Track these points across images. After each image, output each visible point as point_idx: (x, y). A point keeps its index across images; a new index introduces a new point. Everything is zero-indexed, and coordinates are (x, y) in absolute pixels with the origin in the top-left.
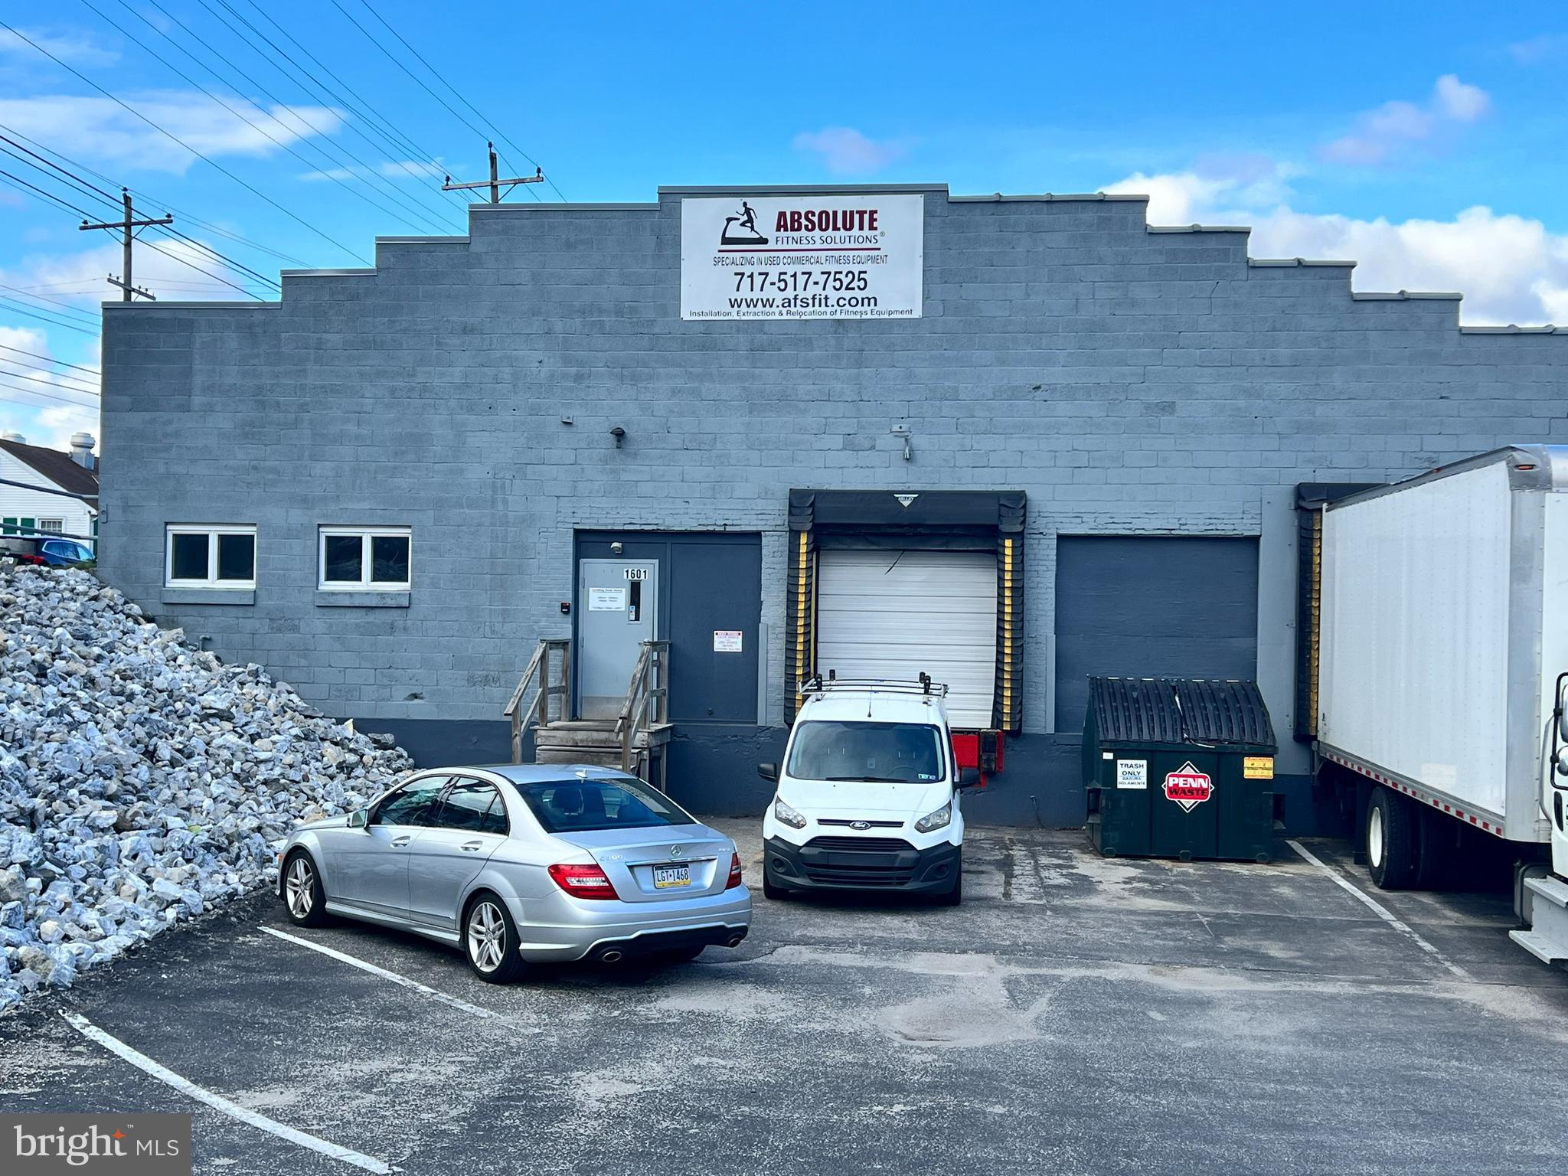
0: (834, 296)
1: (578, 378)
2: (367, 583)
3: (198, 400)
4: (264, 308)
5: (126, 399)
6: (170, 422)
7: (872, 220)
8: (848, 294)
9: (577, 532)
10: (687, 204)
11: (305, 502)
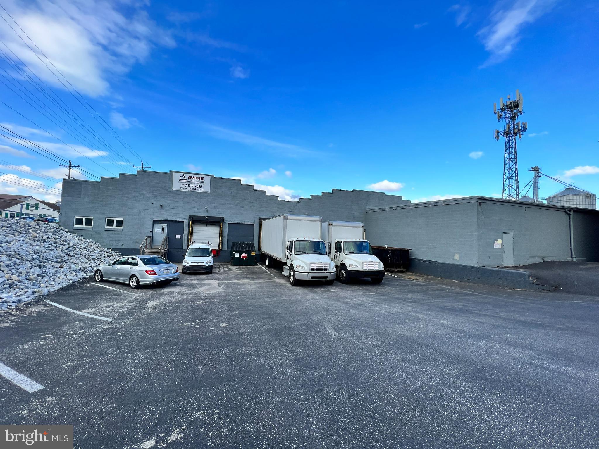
0: (197, 188)
1: (155, 197)
2: (114, 227)
3: (82, 196)
4: (97, 182)
5: (67, 195)
6: (76, 199)
7: (203, 179)
8: (199, 188)
9: (153, 220)
10: (174, 173)
11: (103, 214)
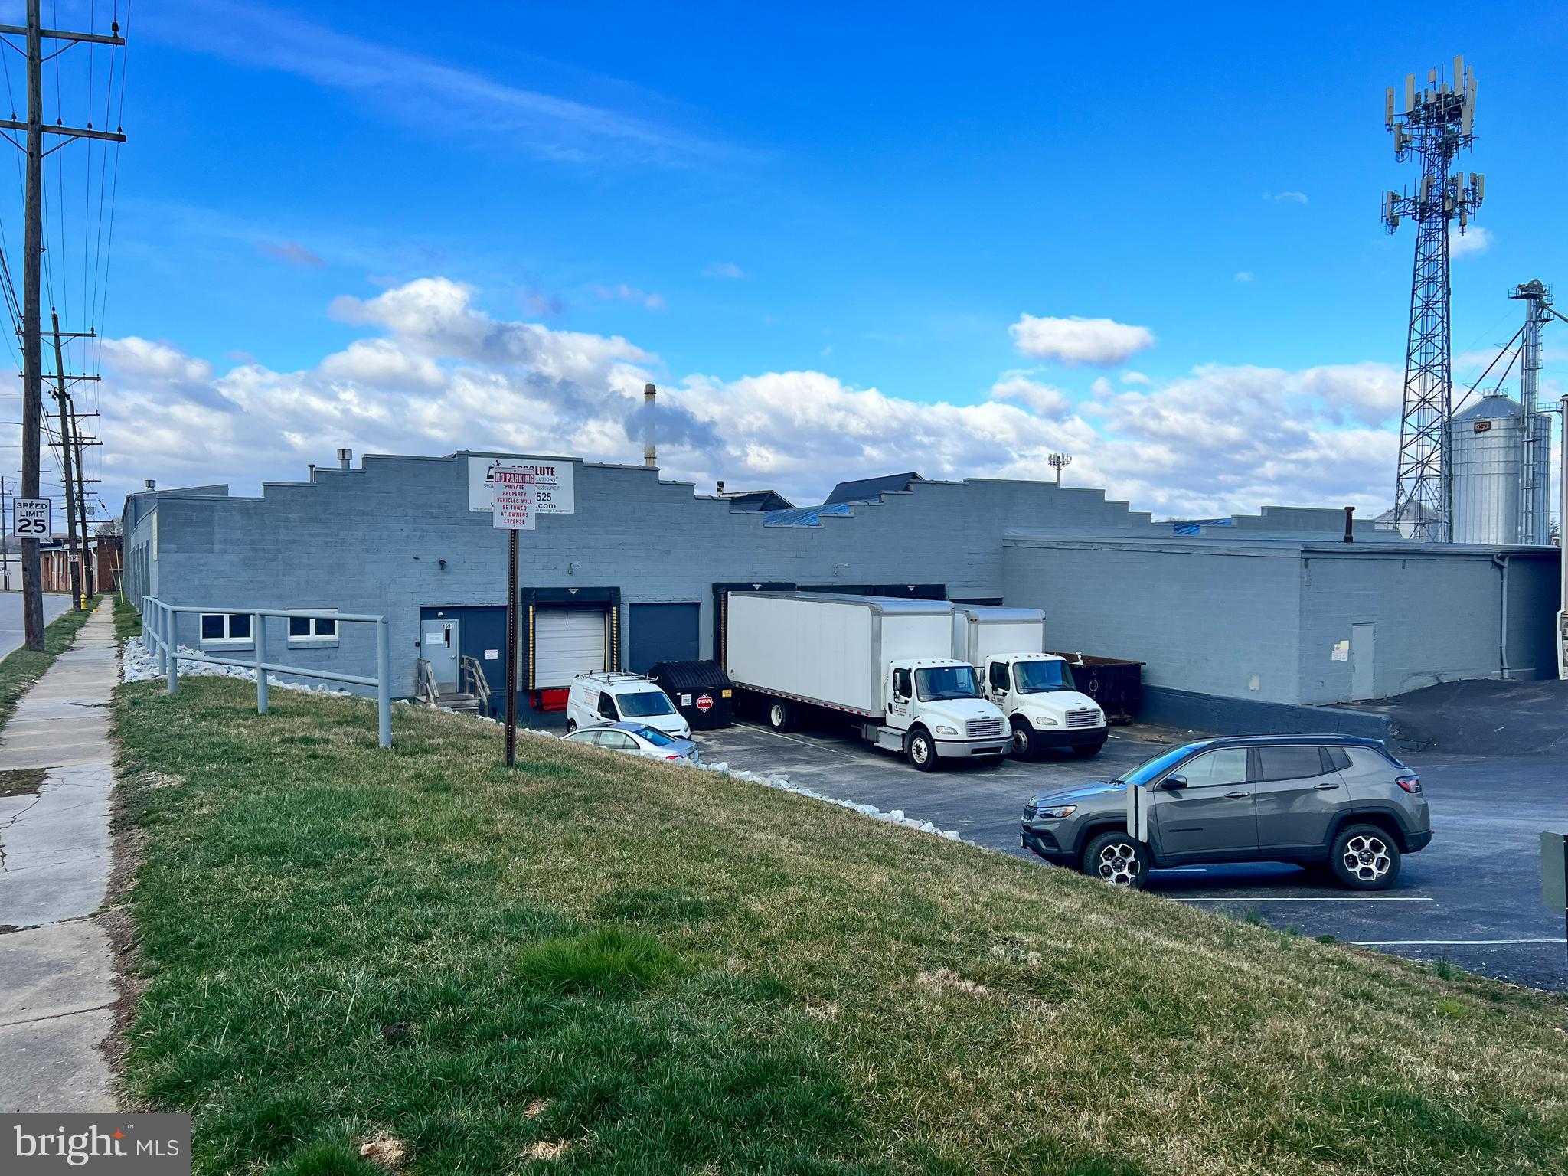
0: (537, 503)
1: (421, 537)
3: (217, 547)
4: (254, 500)
5: (173, 547)
6: (202, 558)
7: (552, 472)
8: (543, 503)
9: (422, 608)
10: (471, 460)
11: (281, 597)
